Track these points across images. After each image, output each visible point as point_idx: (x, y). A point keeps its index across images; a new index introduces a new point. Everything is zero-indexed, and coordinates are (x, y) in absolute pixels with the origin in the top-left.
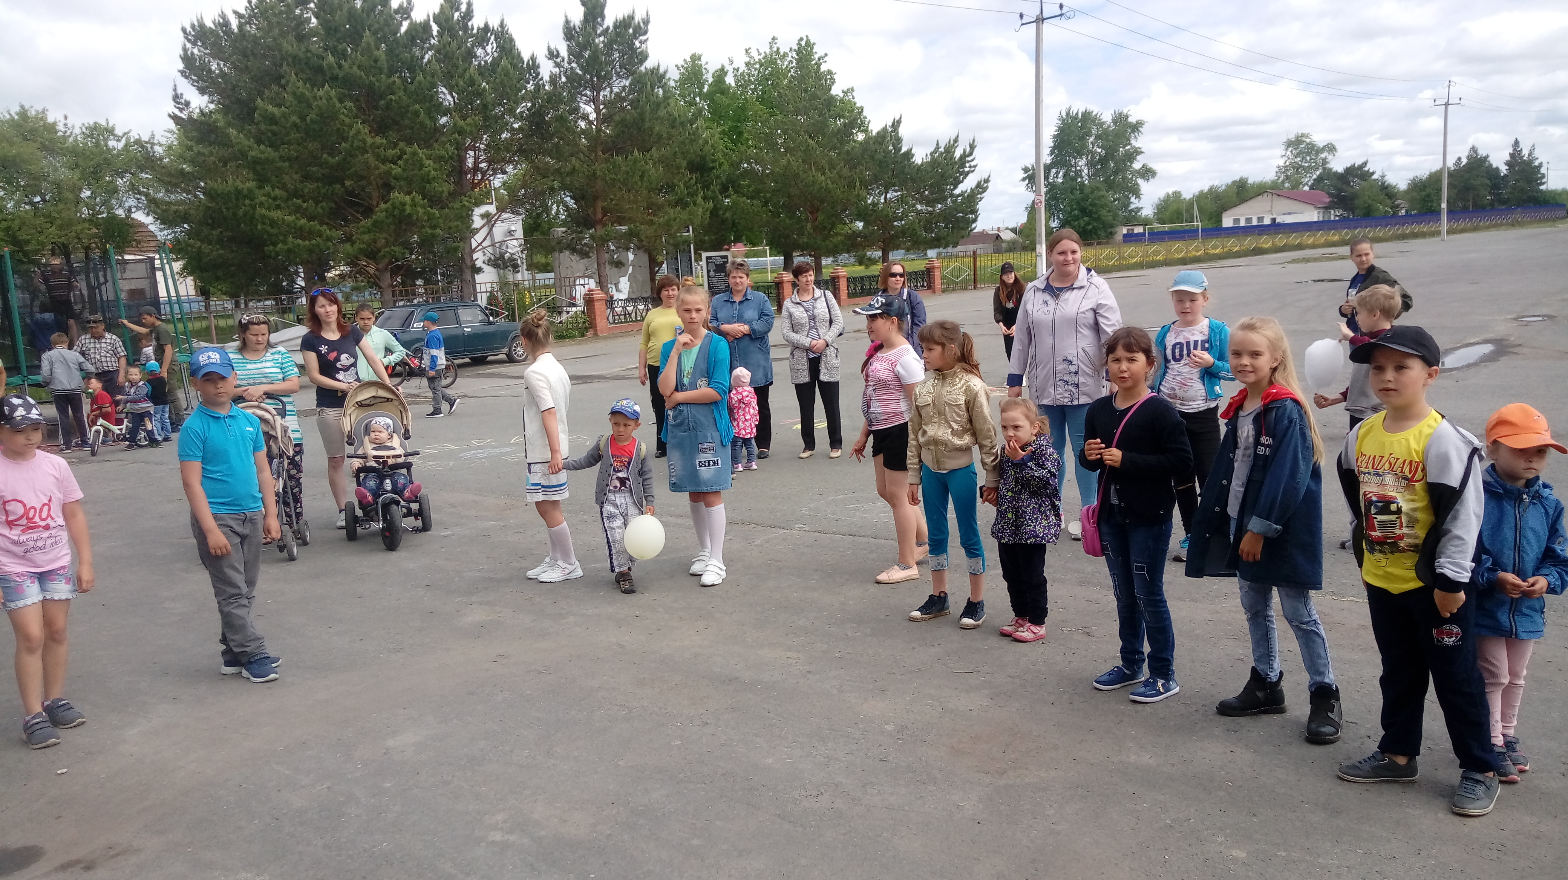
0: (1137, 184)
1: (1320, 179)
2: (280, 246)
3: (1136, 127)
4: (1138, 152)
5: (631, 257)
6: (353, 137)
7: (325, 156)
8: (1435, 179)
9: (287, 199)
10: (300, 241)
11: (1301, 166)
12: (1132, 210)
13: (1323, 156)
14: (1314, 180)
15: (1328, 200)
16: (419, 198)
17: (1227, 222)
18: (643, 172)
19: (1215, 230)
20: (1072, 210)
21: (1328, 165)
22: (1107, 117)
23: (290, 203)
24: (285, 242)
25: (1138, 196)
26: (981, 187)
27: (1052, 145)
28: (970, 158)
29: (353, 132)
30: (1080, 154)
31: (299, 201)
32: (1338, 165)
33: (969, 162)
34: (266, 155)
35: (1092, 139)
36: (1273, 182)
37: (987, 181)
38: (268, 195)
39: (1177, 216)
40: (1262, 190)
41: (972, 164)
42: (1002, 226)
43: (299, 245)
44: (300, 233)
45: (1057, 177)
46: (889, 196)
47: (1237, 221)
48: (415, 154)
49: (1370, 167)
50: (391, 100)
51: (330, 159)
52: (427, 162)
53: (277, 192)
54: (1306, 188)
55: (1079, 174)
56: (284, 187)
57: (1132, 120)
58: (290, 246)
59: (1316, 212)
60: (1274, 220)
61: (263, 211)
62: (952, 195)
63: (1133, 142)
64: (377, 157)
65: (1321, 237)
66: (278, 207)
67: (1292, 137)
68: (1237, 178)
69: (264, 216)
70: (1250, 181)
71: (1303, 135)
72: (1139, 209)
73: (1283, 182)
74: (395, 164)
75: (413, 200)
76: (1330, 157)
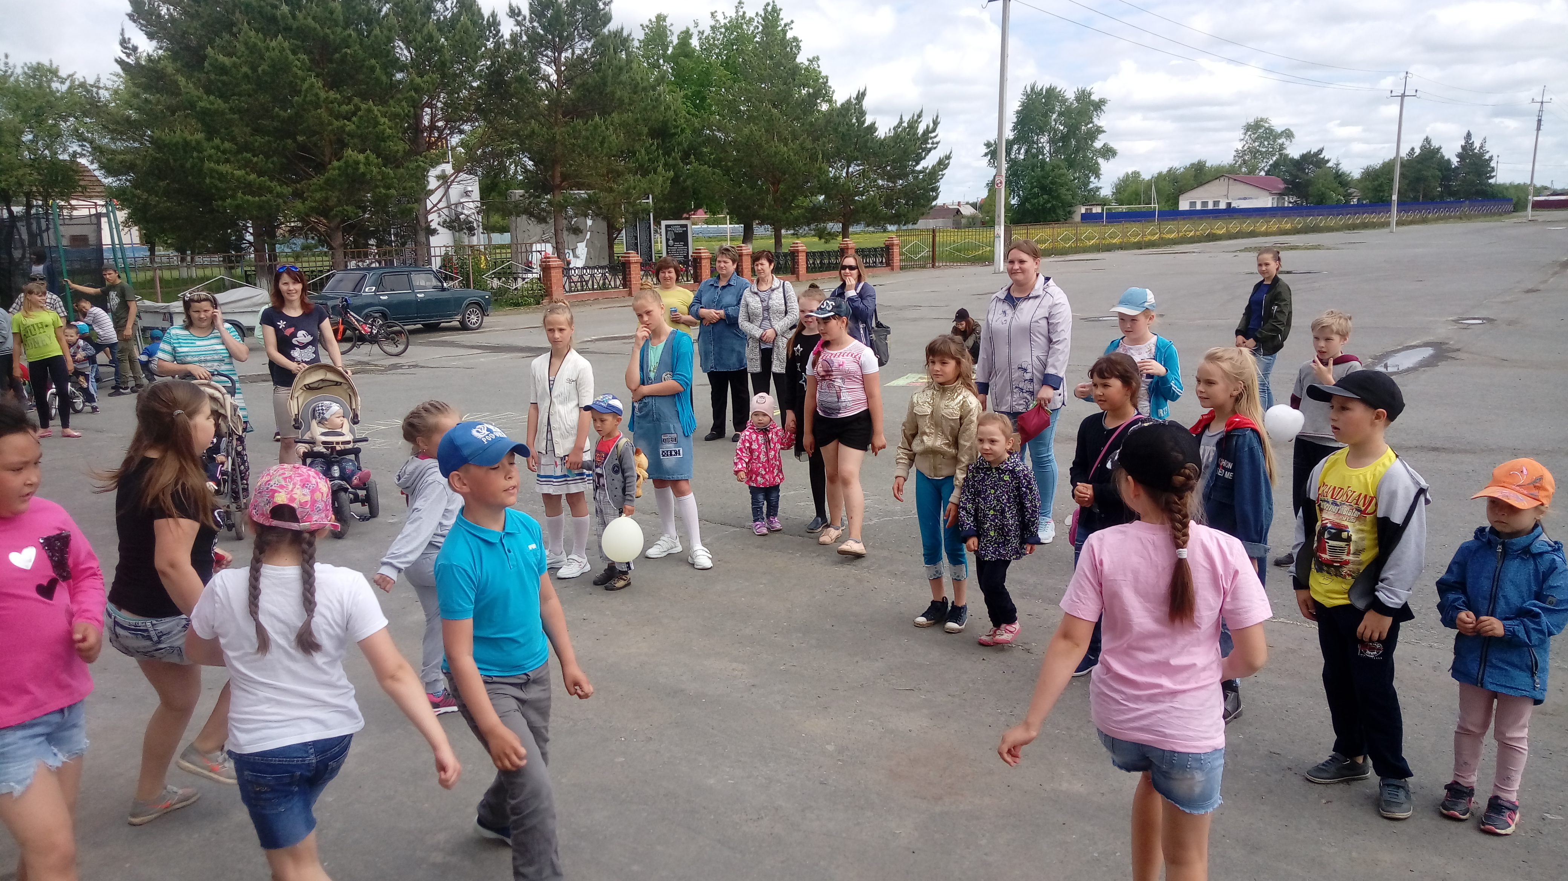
0: (1098, 164)
1: (1276, 165)
2: (229, 201)
3: (1099, 106)
4: (1099, 130)
5: (589, 222)
6: (306, 91)
7: (277, 109)
8: (1388, 167)
9: (239, 152)
10: (250, 198)
11: (1258, 151)
12: (1091, 190)
13: (1280, 141)
14: (1271, 165)
15: (1282, 186)
16: (373, 157)
17: (1184, 205)
18: (604, 138)
19: (1172, 214)
20: (1032, 188)
21: (1284, 151)
22: (1070, 95)
23: (240, 156)
24: (233, 197)
25: (1098, 176)
26: (943, 164)
27: (1015, 120)
28: (933, 135)
29: (305, 86)
30: (1042, 131)
31: (249, 155)
32: (1294, 151)
33: (931, 138)
34: (216, 106)
35: (1054, 116)
36: (1230, 166)
37: (948, 157)
38: (217, 148)
39: (1135, 197)
40: (1219, 174)
41: (935, 140)
42: (963, 201)
43: (248, 200)
44: (249, 188)
45: (1019, 153)
46: (851, 170)
47: (1193, 204)
48: (369, 110)
49: (1325, 155)
50: (346, 53)
51: (282, 113)
52: (383, 120)
53: (227, 145)
54: (1263, 173)
55: (1040, 151)
56: (233, 140)
57: (1095, 97)
58: (239, 201)
59: (1270, 198)
60: (1229, 204)
61: (212, 165)
62: (913, 171)
63: (1095, 120)
64: (331, 112)
65: (1274, 224)
66: (227, 161)
67: (1251, 121)
68: (1195, 161)
69: (212, 170)
70: (1208, 164)
71: (1262, 120)
72: (1098, 189)
73: (1240, 166)
74: (349, 120)
75: (367, 158)
76: (1287, 143)
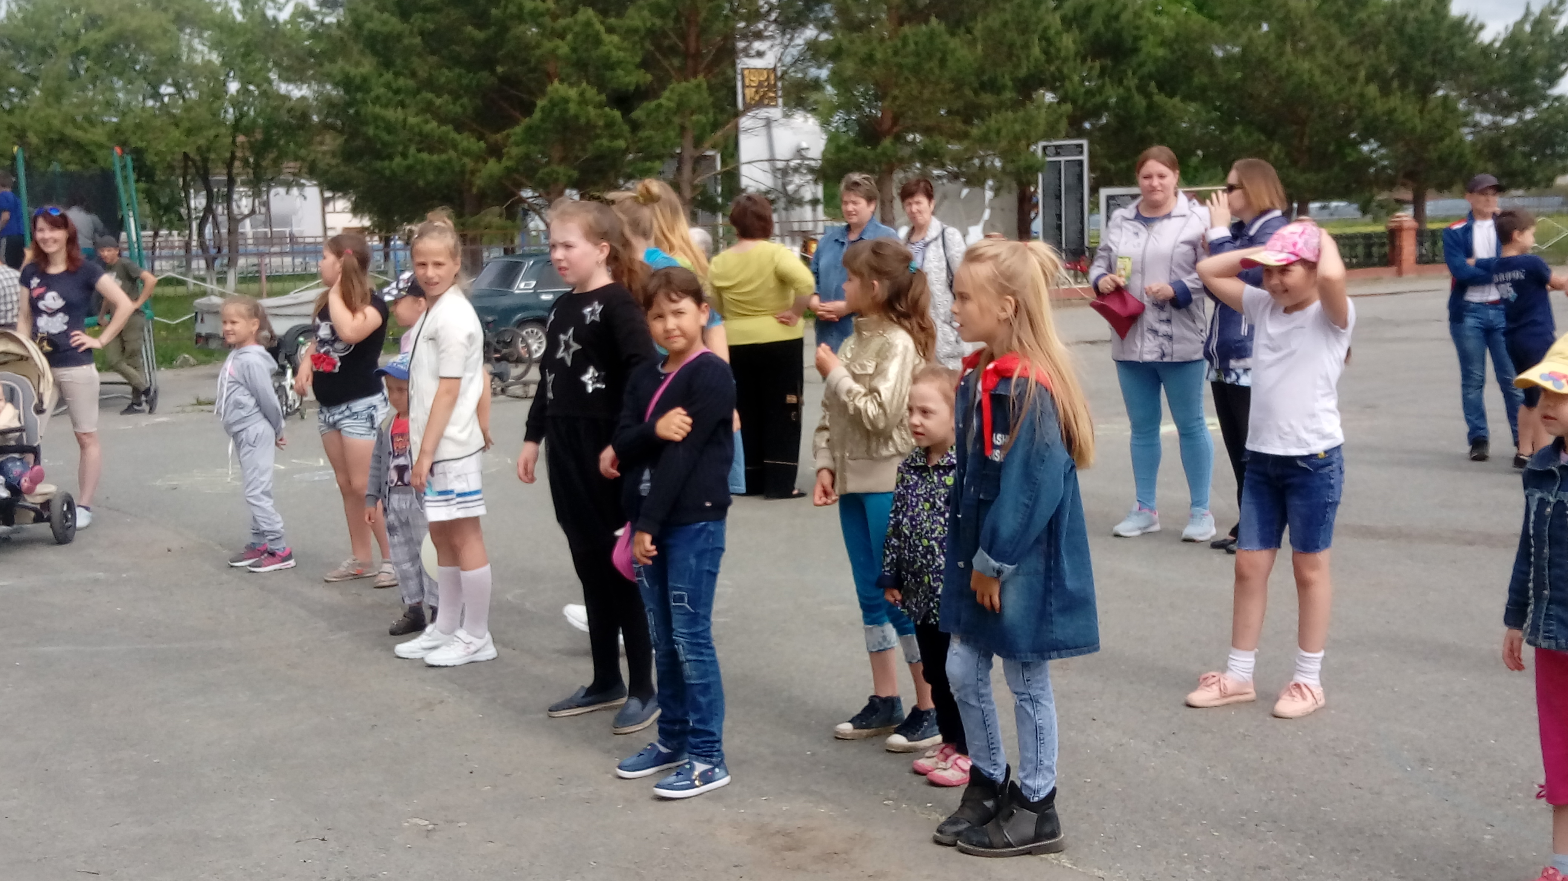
5: (988, 193)
23: (419, 97)
31: (430, 96)
34: (391, 27)
38: (388, 86)
43: (423, 161)
44: (428, 143)
51: (477, 33)
53: (401, 82)
56: (413, 74)
58: (410, 161)
61: (377, 109)
66: (400, 104)
69: (376, 118)
